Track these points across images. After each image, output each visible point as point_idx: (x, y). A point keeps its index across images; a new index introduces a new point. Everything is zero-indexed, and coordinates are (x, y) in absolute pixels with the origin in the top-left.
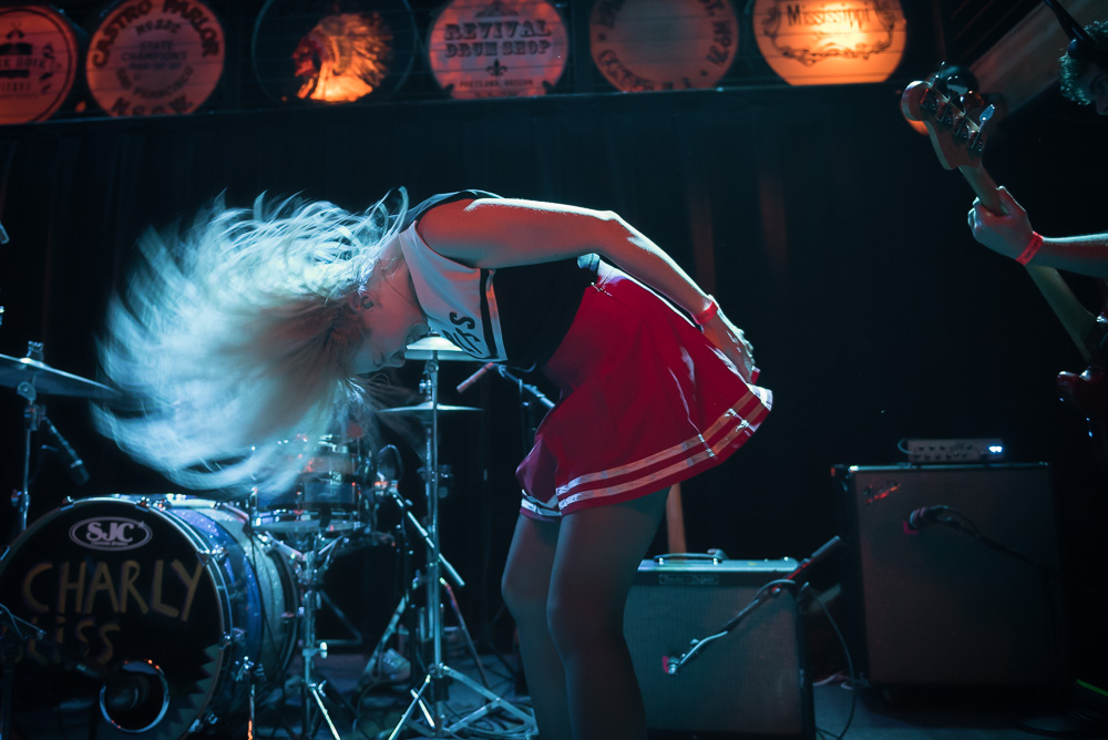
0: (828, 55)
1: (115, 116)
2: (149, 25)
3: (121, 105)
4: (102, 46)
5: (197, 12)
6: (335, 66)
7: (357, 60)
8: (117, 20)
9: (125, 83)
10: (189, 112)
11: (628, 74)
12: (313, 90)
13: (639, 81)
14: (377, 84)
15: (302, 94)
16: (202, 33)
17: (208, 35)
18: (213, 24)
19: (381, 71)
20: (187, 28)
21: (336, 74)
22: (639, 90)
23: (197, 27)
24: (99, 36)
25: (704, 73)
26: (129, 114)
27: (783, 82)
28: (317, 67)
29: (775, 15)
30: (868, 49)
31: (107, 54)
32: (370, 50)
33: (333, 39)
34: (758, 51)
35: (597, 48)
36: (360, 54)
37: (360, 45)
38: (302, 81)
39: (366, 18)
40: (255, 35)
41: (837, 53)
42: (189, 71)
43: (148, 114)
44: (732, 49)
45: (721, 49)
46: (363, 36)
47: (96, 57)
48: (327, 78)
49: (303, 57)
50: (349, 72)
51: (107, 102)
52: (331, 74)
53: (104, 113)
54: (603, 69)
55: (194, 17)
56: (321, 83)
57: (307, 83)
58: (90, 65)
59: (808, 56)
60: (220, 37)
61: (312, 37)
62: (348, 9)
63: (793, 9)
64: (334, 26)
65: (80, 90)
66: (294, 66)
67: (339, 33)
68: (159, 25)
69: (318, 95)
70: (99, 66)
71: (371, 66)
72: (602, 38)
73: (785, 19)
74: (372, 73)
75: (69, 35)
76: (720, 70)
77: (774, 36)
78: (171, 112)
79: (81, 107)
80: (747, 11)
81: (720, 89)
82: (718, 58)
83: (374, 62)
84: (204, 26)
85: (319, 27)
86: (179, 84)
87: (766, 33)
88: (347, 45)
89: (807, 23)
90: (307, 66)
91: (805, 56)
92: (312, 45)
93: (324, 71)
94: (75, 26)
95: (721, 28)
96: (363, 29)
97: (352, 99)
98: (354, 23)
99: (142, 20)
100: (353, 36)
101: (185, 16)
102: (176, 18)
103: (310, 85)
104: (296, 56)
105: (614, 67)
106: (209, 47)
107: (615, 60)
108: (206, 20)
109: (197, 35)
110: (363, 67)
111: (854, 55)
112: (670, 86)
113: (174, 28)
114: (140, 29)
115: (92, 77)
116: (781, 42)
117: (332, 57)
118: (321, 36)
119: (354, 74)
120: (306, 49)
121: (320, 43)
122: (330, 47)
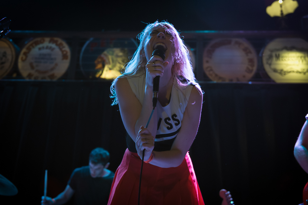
0: (290, 72)
1: (27, 80)
2: (43, 48)
3: (30, 75)
4: (25, 54)
5: (61, 44)
6: (110, 66)
7: (118, 65)
8: (32, 45)
9: (32, 67)
10: (55, 80)
11: (216, 75)
12: (101, 75)
13: (220, 78)
15: (98, 76)
16: (63, 52)
17: (65, 53)
18: (67, 48)
20: (57, 49)
21: (110, 69)
22: (220, 81)
23: (61, 49)
24: (24, 50)
25: (244, 76)
26: (33, 79)
27: (274, 81)
28: (103, 66)
29: (270, 57)
30: (305, 71)
31: (26, 57)
33: (110, 57)
34: (264, 70)
35: (205, 65)
36: (120, 63)
37: (120, 60)
38: (97, 71)
39: (122, 50)
40: (81, 54)
41: (293, 72)
42: (56, 65)
43: (40, 80)
44: (255, 69)
45: (250, 68)
46: (121, 56)
47: (22, 58)
48: (107, 71)
49: (99, 63)
50: (115, 69)
51: (25, 74)
52: (108, 69)
53: (23, 78)
54: (207, 73)
55: (60, 46)
56: (105, 72)
57: (99, 71)
58: (20, 60)
59: (283, 72)
60: (69, 54)
61: (102, 56)
62: (116, 46)
63: (277, 55)
64: (111, 52)
65: (15, 69)
66: (94, 66)
67: (112, 55)
68: (47, 48)
69: (103, 76)
70: (23, 61)
72: (207, 62)
73: (274, 59)
75: (13, 49)
76: (250, 75)
77: (270, 64)
78: (48, 80)
79: (15, 75)
80: (260, 55)
81: (250, 83)
82: (250, 71)
84: (64, 49)
85: (105, 52)
86: (52, 69)
87: (267, 63)
88: (115, 59)
89: (282, 60)
90: (100, 66)
91: (282, 72)
92: (102, 58)
93: (106, 68)
94: (16, 46)
95: (251, 61)
96: (121, 54)
98: (118, 52)
99: (41, 46)
100: (117, 56)
101: (57, 45)
102: (53, 46)
103: (100, 72)
104: (96, 62)
105: (211, 72)
106: (65, 57)
107: (211, 70)
108: (64, 47)
109: (60, 53)
111: (300, 73)
112: (231, 80)
113: (52, 49)
114: (40, 49)
115: (20, 64)
116: (273, 67)
117: (109, 63)
118: (106, 55)
119: (117, 70)
120: (100, 60)
121: (105, 58)
122: (109, 60)
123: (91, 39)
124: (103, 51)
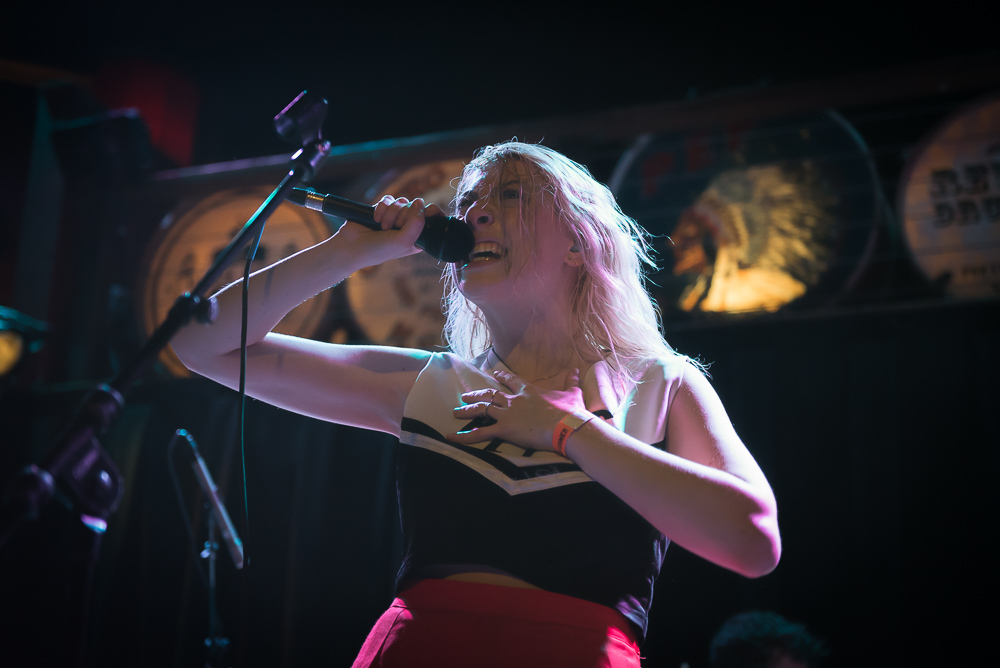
3: (400, 334)
6: (741, 253)
7: (777, 243)
9: (405, 297)
12: (704, 296)
14: (814, 279)
15: (688, 302)
19: (819, 258)
21: (743, 266)
28: (711, 257)
32: (799, 223)
33: (736, 211)
36: (783, 233)
37: (783, 217)
38: (685, 281)
39: (791, 171)
46: (787, 201)
48: (728, 275)
49: (687, 243)
50: (765, 261)
51: (379, 329)
52: (734, 267)
56: (718, 282)
57: (694, 283)
61: (701, 208)
62: (758, 157)
64: (738, 189)
65: (339, 312)
67: (746, 198)
69: (714, 303)
70: (366, 274)
71: (800, 249)
74: (803, 262)
83: (807, 244)
85: (713, 192)
88: (759, 217)
90: (693, 257)
92: (700, 222)
93: (724, 262)
96: (785, 190)
97: (772, 306)
98: (770, 181)
100: (770, 202)
103: (700, 287)
110: (789, 253)
115: (356, 291)
117: (737, 239)
118: (716, 206)
119: (774, 266)
120: (690, 230)
121: (713, 218)
122: (732, 224)
123: (644, 140)
124: (701, 186)
